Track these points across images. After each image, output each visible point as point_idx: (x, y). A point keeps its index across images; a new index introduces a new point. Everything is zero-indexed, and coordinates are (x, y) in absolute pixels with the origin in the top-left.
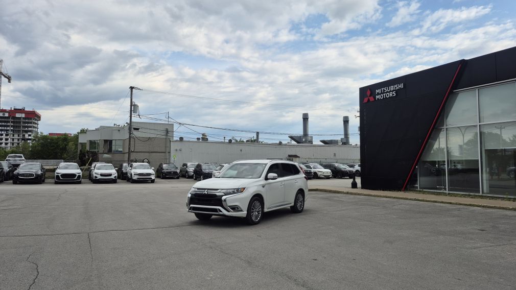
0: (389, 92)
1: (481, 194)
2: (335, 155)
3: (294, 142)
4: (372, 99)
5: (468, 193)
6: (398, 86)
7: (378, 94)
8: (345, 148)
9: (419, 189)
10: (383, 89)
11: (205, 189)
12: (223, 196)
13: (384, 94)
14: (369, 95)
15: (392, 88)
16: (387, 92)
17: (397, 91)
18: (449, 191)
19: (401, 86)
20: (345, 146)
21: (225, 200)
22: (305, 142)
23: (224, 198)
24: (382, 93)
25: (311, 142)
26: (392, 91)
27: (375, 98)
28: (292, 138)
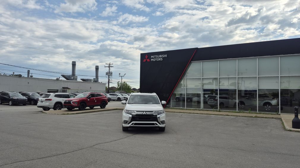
0: (159, 58)
1: (201, 109)
2: (91, 88)
3: (64, 79)
4: (148, 60)
5: (195, 109)
6: (164, 56)
7: (152, 58)
8: (96, 84)
9: (171, 107)
10: (155, 56)
11: (144, 111)
12: (157, 115)
13: (156, 59)
14: (147, 58)
15: (160, 56)
16: (158, 58)
17: (163, 58)
18: (186, 107)
19: (166, 56)
20: (96, 83)
21: (159, 118)
22: (73, 79)
23: (158, 116)
24: (154, 58)
25: (76, 79)
26: (161, 58)
27: (150, 60)
28: (63, 76)
